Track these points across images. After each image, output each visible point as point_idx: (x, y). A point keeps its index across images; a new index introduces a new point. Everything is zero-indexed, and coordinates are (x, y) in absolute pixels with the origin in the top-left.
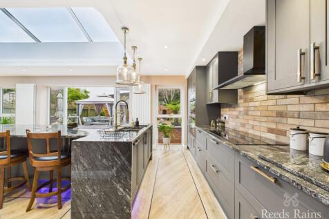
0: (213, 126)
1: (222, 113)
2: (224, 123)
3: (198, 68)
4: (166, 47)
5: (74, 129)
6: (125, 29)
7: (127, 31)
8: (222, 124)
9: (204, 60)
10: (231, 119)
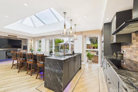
0: (115, 56)
1: (122, 49)
2: (123, 55)
3: (105, 24)
4: (85, 17)
5: (52, 53)
6: (65, 13)
7: (66, 14)
8: (122, 55)
9: (108, 19)
10: (127, 53)
